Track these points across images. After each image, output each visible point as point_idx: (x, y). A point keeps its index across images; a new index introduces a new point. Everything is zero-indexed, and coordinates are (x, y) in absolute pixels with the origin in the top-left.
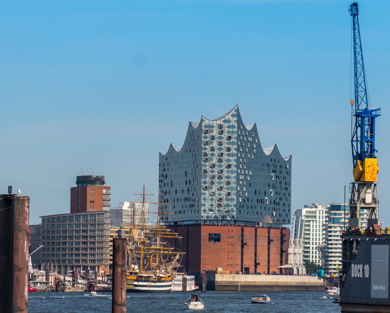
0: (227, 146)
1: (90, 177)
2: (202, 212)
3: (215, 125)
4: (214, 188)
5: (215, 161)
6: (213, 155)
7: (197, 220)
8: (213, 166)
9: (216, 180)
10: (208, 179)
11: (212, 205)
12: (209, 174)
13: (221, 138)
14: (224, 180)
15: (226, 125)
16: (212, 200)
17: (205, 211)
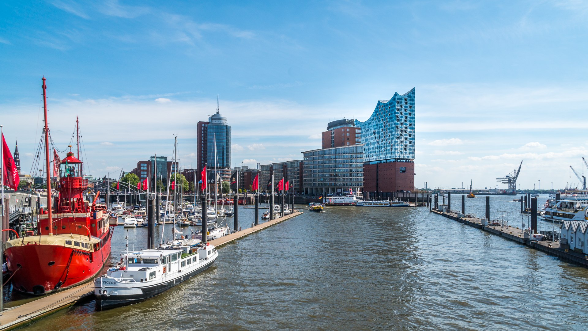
0: (409, 112)
1: (345, 120)
2: (396, 153)
3: (403, 98)
4: (403, 139)
5: (403, 121)
6: (402, 117)
7: (386, 160)
8: (402, 124)
9: (404, 133)
10: (399, 132)
11: (401, 149)
12: (400, 129)
13: (406, 107)
14: (408, 133)
15: (409, 99)
16: (402, 145)
17: (398, 153)
